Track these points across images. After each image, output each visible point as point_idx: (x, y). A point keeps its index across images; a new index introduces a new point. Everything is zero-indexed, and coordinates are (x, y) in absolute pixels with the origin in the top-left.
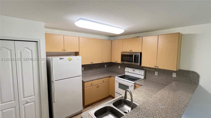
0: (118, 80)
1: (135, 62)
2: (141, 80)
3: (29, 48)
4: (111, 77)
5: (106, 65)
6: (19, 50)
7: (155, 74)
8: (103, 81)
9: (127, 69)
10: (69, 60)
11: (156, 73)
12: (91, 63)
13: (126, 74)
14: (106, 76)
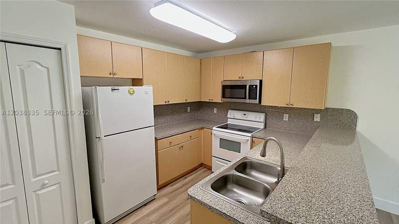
0: (218, 133)
1: (249, 99)
2: (260, 131)
3: (41, 62)
4: (202, 128)
5: (189, 108)
6: (18, 66)
7: (284, 119)
8: (191, 136)
9: (231, 114)
10: (131, 93)
11: (286, 116)
12: (166, 102)
13: (230, 122)
14: (193, 127)
